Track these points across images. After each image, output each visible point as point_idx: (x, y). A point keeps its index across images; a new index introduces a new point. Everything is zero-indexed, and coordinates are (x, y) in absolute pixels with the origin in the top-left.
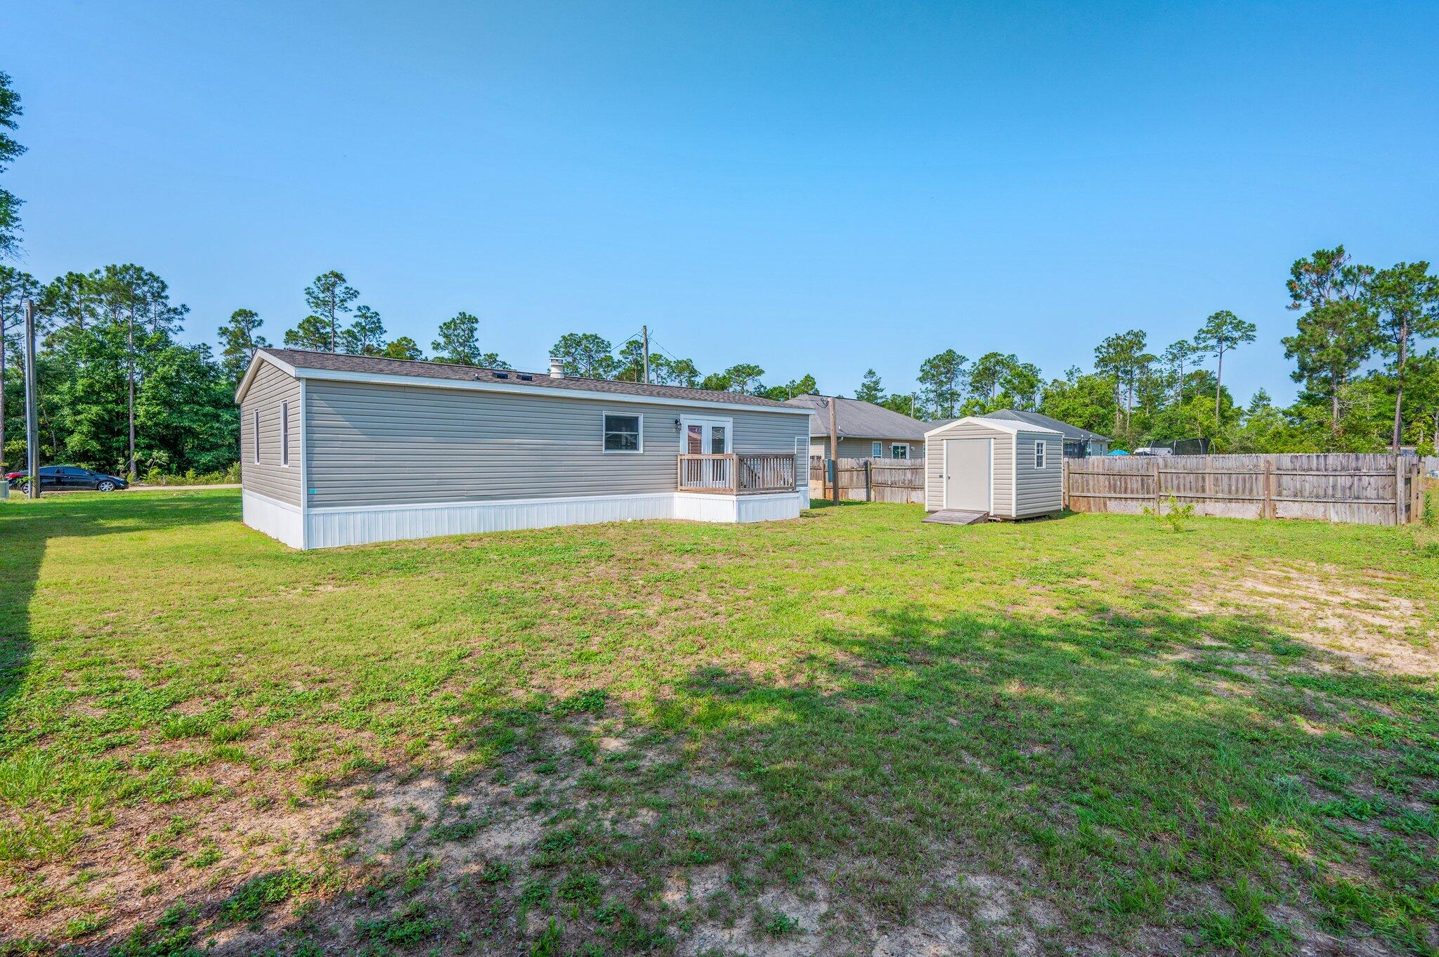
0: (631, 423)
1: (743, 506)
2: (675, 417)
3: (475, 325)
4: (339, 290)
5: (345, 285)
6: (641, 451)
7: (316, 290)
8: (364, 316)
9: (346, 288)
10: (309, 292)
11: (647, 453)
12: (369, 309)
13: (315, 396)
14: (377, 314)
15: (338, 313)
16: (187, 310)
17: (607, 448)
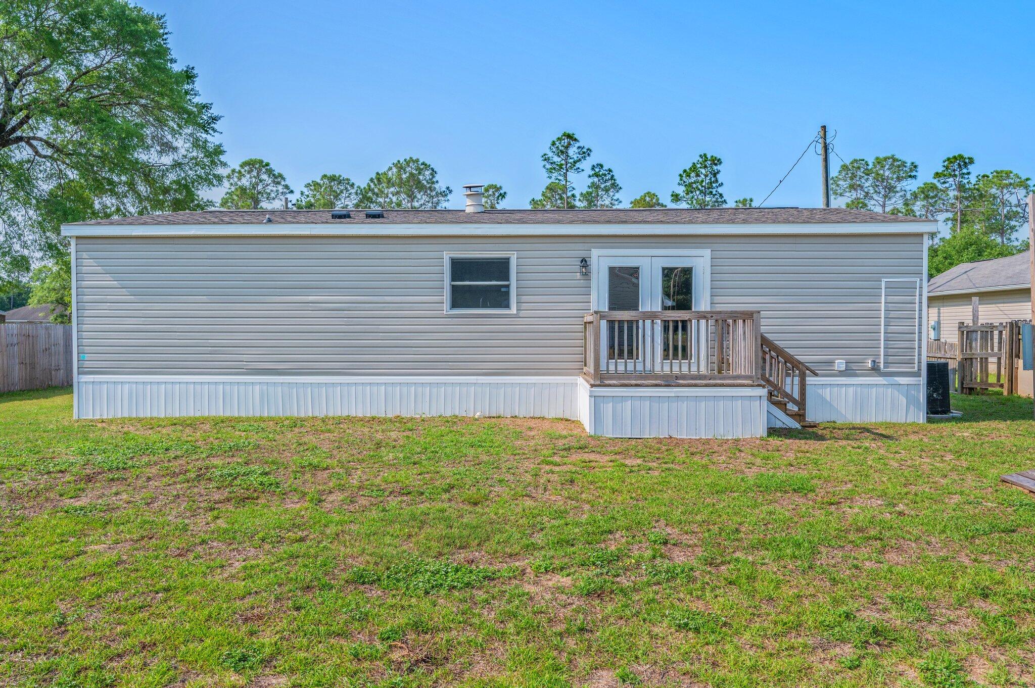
0: (500, 268)
1: (609, 408)
2: (583, 254)
3: (719, 167)
4: (573, 151)
5: (577, 145)
6: (513, 310)
7: (550, 154)
8: (597, 175)
9: (579, 148)
10: (546, 159)
11: (522, 313)
12: (602, 166)
13: (85, 255)
14: (610, 170)
15: (571, 175)
16: (451, 192)
17: (454, 305)
